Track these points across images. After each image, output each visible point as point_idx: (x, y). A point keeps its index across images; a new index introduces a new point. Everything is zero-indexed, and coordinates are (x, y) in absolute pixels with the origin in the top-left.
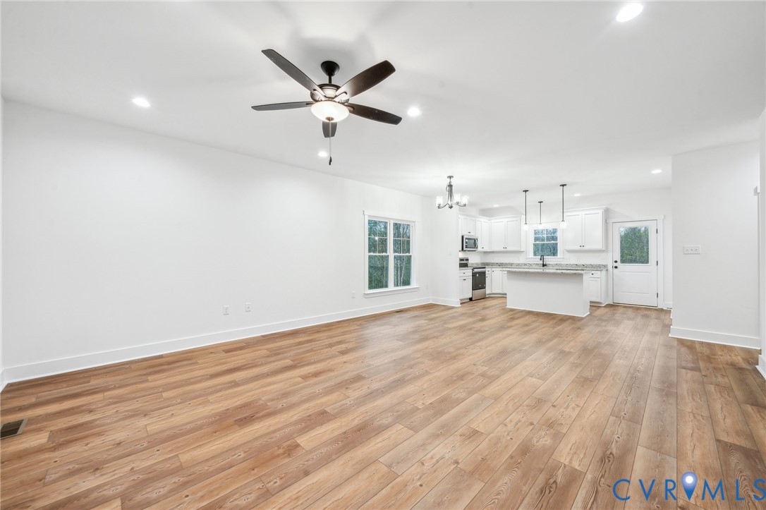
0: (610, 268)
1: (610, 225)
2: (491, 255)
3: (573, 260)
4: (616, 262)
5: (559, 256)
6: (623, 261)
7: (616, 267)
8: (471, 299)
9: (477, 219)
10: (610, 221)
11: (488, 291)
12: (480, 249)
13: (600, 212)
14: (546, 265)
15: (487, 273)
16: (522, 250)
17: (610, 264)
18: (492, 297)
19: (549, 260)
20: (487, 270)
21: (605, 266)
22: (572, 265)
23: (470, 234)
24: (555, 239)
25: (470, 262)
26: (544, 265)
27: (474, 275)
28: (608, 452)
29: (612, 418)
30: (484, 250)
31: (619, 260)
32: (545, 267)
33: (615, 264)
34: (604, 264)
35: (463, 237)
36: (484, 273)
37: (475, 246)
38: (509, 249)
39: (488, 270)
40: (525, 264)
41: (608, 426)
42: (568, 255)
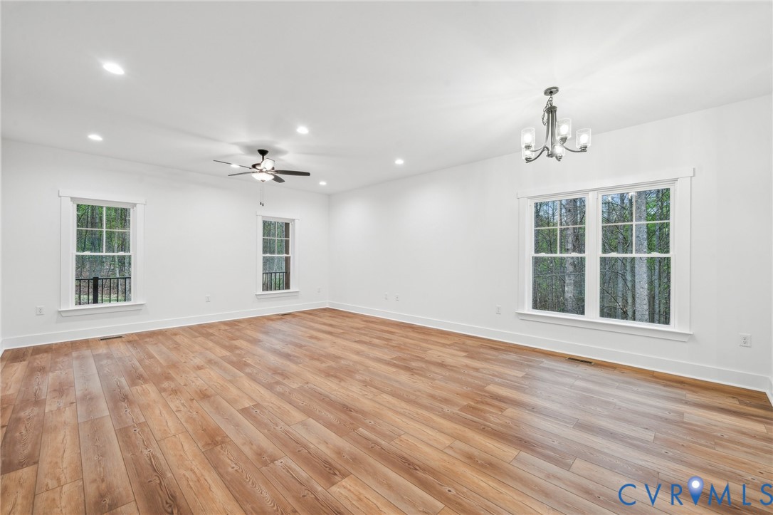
28: (126, 401)
29: (142, 420)
41: (140, 413)
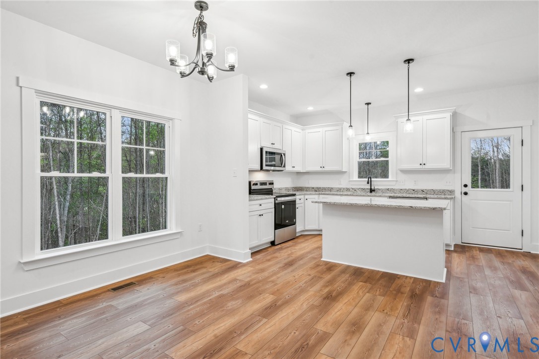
0: (458, 194)
1: (458, 135)
2: (306, 177)
3: (409, 183)
4: (466, 186)
5: (390, 178)
6: (475, 185)
7: (466, 194)
8: (273, 243)
9: (285, 126)
10: (459, 129)
11: (299, 227)
12: (288, 168)
13: (448, 116)
14: (374, 191)
15: (298, 202)
16: (344, 171)
17: (458, 189)
18: (304, 236)
19: (378, 183)
20: (297, 197)
21: (452, 192)
22: (407, 191)
23: (273, 146)
24: (385, 154)
25: (276, 186)
26: (372, 191)
27: (277, 206)
30: (296, 169)
31: (470, 185)
32: (373, 193)
33: (465, 190)
34: (450, 188)
35: (261, 149)
36: (294, 202)
37: (282, 164)
38: (328, 168)
39: (299, 198)
40: (348, 190)
42: (402, 177)
